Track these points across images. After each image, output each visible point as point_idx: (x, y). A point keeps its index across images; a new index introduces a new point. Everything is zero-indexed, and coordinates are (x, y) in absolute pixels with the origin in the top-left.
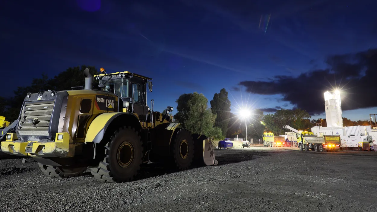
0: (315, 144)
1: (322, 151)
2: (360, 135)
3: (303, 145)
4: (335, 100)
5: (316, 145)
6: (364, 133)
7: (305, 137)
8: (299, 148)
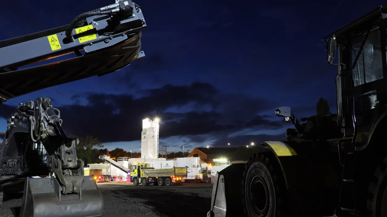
0: (159, 177)
1: (169, 185)
2: (192, 166)
3: (140, 179)
4: (153, 128)
5: (160, 179)
6: (195, 165)
7: (144, 170)
8: (132, 183)
